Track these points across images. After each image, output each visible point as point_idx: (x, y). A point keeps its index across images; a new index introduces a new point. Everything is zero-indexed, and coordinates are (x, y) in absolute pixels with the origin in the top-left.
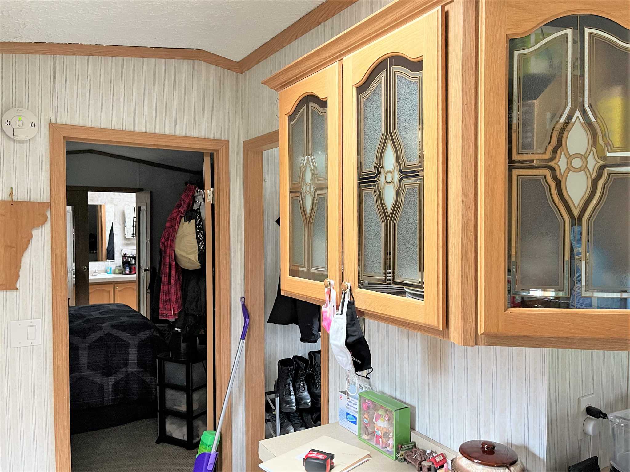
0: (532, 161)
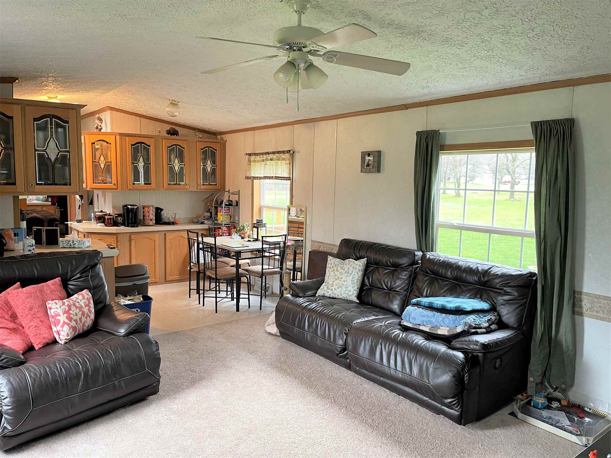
0: (96, 161)
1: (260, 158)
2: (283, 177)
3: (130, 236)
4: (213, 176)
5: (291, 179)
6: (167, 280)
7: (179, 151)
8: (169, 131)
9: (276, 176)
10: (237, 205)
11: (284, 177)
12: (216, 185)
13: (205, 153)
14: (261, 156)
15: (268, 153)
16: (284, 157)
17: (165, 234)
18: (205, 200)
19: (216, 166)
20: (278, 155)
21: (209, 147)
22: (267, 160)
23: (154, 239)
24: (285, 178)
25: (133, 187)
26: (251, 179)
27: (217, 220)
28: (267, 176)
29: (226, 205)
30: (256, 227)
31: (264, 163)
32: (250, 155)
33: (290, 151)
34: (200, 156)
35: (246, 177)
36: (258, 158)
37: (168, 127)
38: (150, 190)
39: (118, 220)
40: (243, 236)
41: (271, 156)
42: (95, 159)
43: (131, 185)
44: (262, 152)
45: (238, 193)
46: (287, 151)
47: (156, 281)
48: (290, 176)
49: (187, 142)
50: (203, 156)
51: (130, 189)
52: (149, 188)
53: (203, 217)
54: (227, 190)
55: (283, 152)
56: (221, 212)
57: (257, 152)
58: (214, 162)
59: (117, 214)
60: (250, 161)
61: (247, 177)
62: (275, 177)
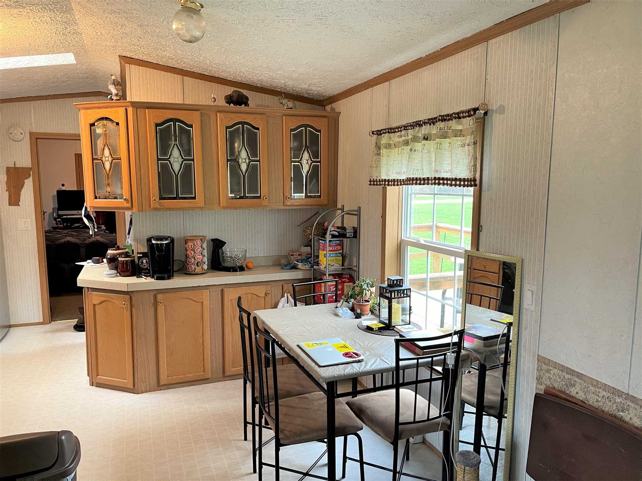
0: (98, 158)
1: (401, 136)
2: (456, 179)
3: (155, 297)
4: (315, 180)
5: (478, 182)
6: (227, 373)
7: (248, 135)
8: (231, 97)
9: (437, 176)
10: (355, 236)
11: (458, 177)
12: (320, 196)
13: (297, 137)
14: (403, 132)
15: (419, 124)
16: (460, 127)
17: (222, 290)
18: (302, 225)
19: (320, 162)
20: (441, 125)
21: (306, 126)
22: (415, 139)
23: (202, 301)
24: (460, 180)
25: (159, 204)
26: (380, 185)
27: (318, 264)
28: (415, 176)
29: (333, 236)
30: (386, 298)
31: (409, 147)
32: (379, 133)
33: (475, 110)
34: (290, 144)
35: (370, 181)
36: (395, 138)
37: (229, 90)
38: (193, 208)
39: (142, 262)
40: (359, 311)
41: (425, 130)
42: (96, 153)
43: (155, 200)
44: (404, 123)
45: (358, 213)
46: (469, 111)
47: (207, 377)
48: (475, 174)
49: (264, 116)
50: (296, 144)
51: (156, 209)
52: (191, 205)
53: (299, 255)
54: (339, 206)
55: (458, 116)
56: (324, 250)
57: (394, 125)
58: (315, 155)
59: (141, 253)
60: (378, 147)
61: (374, 181)
62: (435, 179)
